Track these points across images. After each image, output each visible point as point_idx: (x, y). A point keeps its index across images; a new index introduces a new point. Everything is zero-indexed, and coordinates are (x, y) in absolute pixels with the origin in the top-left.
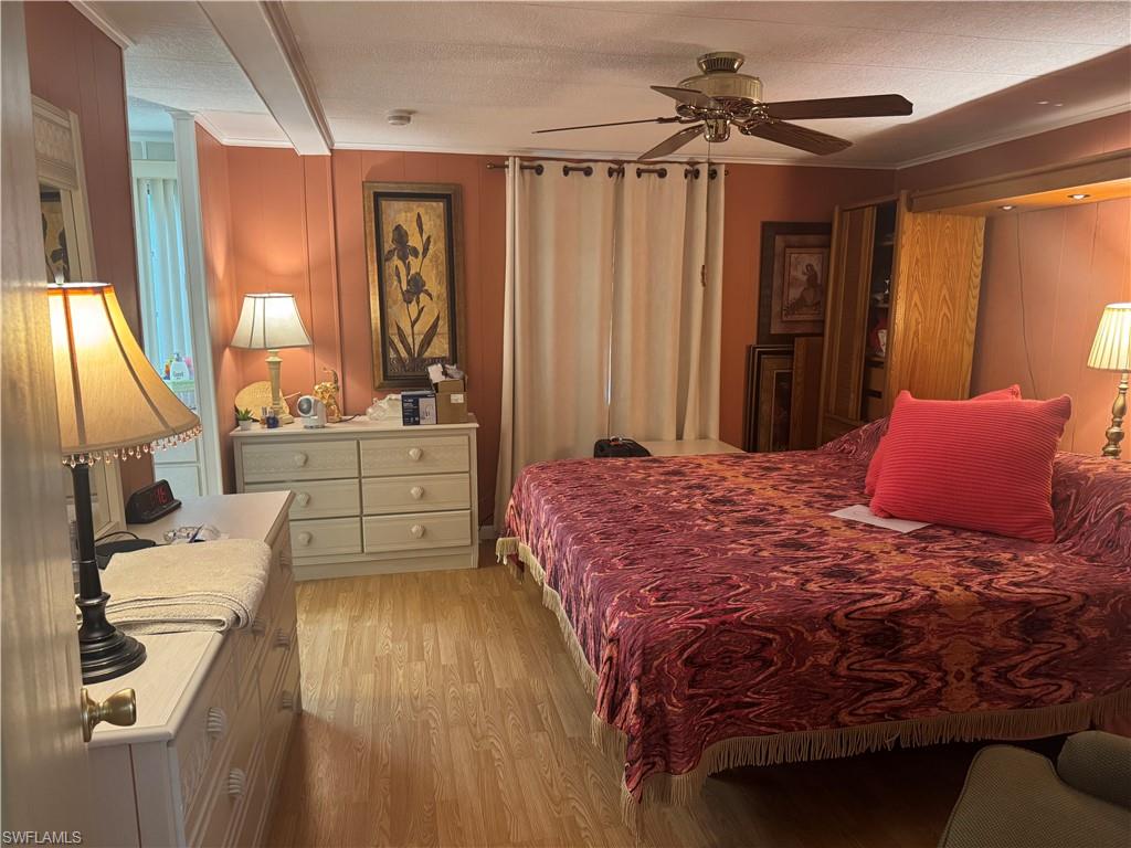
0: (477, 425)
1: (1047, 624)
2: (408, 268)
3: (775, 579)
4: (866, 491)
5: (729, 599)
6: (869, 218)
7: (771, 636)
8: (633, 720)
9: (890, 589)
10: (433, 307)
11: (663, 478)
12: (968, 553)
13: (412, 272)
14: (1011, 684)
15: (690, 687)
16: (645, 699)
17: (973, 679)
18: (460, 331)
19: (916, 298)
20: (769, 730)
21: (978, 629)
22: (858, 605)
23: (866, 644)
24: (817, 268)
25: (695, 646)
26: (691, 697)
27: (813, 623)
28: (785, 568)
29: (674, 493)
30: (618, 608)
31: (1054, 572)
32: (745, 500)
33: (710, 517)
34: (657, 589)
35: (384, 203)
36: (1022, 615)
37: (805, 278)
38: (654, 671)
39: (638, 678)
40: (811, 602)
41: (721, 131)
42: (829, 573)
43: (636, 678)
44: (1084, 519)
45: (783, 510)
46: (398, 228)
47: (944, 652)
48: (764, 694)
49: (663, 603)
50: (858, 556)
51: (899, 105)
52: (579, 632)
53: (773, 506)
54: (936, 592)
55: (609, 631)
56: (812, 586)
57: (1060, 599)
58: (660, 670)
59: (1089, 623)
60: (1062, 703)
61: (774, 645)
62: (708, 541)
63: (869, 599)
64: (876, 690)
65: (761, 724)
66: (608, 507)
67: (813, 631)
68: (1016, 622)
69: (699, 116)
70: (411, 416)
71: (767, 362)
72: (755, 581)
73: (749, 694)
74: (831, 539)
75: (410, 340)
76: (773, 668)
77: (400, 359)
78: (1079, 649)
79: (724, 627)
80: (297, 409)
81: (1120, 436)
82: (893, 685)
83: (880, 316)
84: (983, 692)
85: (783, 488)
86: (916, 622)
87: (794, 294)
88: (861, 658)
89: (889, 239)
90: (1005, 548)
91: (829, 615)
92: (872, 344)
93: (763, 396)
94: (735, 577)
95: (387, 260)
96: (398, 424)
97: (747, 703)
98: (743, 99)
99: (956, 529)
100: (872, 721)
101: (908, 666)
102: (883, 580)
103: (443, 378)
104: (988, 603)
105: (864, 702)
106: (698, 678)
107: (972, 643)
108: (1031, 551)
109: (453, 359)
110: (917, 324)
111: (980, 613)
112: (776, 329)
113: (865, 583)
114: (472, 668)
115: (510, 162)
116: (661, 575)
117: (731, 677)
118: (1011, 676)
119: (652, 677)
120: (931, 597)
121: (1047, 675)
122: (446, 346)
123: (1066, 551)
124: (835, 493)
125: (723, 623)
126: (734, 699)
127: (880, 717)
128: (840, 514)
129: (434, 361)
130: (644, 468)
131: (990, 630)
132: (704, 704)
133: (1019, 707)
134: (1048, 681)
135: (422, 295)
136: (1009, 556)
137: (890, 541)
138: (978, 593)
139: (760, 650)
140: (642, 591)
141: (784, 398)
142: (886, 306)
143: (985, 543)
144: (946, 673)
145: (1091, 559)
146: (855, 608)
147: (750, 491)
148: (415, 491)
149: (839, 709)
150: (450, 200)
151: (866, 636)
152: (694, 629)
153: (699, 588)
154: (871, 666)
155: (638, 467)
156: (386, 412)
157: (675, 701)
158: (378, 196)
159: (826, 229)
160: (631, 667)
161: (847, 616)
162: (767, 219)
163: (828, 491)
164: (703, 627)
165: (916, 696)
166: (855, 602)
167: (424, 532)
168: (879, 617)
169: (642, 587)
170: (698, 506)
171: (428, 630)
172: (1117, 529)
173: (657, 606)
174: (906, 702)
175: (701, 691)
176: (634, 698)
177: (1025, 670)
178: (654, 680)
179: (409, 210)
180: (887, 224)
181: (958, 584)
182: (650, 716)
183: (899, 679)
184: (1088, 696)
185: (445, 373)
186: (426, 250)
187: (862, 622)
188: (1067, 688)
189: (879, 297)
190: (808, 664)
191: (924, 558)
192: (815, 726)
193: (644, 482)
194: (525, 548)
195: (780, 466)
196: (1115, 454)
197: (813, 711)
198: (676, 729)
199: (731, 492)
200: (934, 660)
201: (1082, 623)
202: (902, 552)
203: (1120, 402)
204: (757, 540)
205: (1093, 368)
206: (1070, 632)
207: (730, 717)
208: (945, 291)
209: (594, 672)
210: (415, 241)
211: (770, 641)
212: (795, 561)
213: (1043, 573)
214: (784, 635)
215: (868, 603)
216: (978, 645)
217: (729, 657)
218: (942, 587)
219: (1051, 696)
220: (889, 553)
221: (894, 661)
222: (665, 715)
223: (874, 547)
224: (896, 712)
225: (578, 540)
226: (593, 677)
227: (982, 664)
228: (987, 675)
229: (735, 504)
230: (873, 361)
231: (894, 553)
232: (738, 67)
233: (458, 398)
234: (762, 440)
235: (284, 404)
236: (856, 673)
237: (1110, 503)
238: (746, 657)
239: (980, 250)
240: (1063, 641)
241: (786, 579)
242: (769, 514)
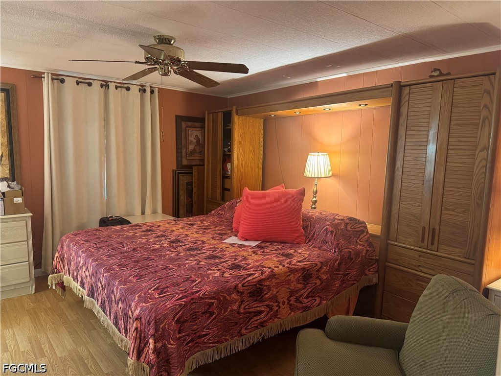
0: (32, 215)
1: (310, 276)
3: (211, 274)
4: (234, 230)
5: (193, 287)
6: (220, 117)
7: (213, 301)
8: (152, 357)
9: (256, 271)
11: (143, 234)
12: (279, 251)
14: (301, 302)
15: (179, 333)
16: (157, 344)
17: (288, 304)
18: (16, 163)
19: (241, 150)
20: (214, 345)
21: (289, 282)
22: (247, 280)
23: (250, 296)
24: (200, 137)
25: (180, 313)
26: (180, 338)
27: (229, 291)
28: (213, 268)
29: (151, 240)
30: (139, 302)
31: (309, 255)
32: (186, 240)
33: (172, 250)
34: (157, 289)
36: (303, 274)
37: (195, 141)
38: (161, 330)
39: (153, 335)
40: (227, 282)
41: (167, 71)
42: (231, 268)
43: (152, 336)
44: (314, 233)
45: (203, 242)
47: (278, 294)
48: (211, 329)
49: (162, 295)
50: (240, 258)
51: (242, 69)
52: (112, 318)
53: (199, 241)
54: (273, 269)
55: (135, 315)
56: (226, 275)
57: (314, 265)
58: (164, 329)
59: (323, 273)
60: (317, 306)
61: (214, 305)
62: (175, 261)
63: (249, 276)
64: (255, 316)
65: (210, 343)
66: (119, 251)
67: (230, 295)
68: (301, 277)
69: (156, 63)
71: (181, 177)
72: (202, 277)
73: (204, 330)
74: (227, 252)
76: (214, 316)
78: (321, 284)
79: (193, 301)
81: (316, 201)
82: (261, 312)
83: (227, 157)
84: (292, 308)
85: (200, 232)
86: (267, 283)
87: (191, 147)
88: (249, 303)
89: (228, 126)
90: (291, 248)
91: (236, 286)
92: (224, 169)
93: (181, 193)
94: (193, 276)
97: (204, 334)
98: (177, 58)
99: (272, 242)
100: (254, 330)
101: (266, 303)
102: (253, 267)
103: (9, 189)
104: (292, 271)
105: (250, 322)
106: (182, 328)
107: (287, 288)
108: (300, 248)
109: (14, 178)
110: (242, 161)
111: (289, 275)
112: (185, 162)
113: (246, 269)
114: (41, 350)
115: (46, 75)
116: (158, 281)
117: (196, 324)
118: (301, 299)
119: (160, 333)
120: (272, 271)
121: (312, 297)
122: (8, 172)
123: (310, 246)
124: (222, 232)
125: (192, 299)
126: (197, 335)
127: (257, 327)
128: (228, 241)
130: (132, 230)
131: (293, 282)
132: (185, 340)
133: (304, 311)
134: (312, 299)
136: (293, 251)
137: (250, 250)
138: (287, 267)
139: (208, 309)
140: (150, 291)
141: (190, 193)
142: (229, 153)
143: (283, 246)
144: (279, 303)
145: (319, 248)
146: (245, 281)
147: (187, 235)
149: (241, 328)
150: (9, 92)
151: (250, 293)
152: (179, 305)
153: (178, 285)
154: (252, 306)
155: (128, 229)
157: (172, 342)
159: (202, 120)
160: (149, 330)
161: (242, 285)
162: (177, 114)
163: (219, 232)
164: (183, 303)
165: (269, 315)
166: (245, 279)
168: (255, 284)
169: (149, 289)
170: (165, 245)
171: (8, 333)
172: (326, 236)
173: (158, 298)
174: (266, 318)
175: (184, 334)
176: (152, 346)
177: (305, 296)
178: (161, 334)
180: (228, 119)
181: (280, 265)
182: (159, 353)
183: (263, 309)
184: (324, 302)
185: (10, 186)
187: (248, 287)
188: (318, 299)
189: (226, 150)
190: (229, 310)
191: (265, 256)
192: (232, 338)
193: (134, 236)
194: (68, 279)
195: (195, 223)
196: (315, 208)
197: (231, 332)
198: (173, 356)
199: (178, 236)
200: (274, 298)
201: (321, 274)
202: (256, 254)
203: (315, 189)
204: (197, 258)
205: (306, 177)
206: (318, 278)
207: (196, 343)
208: (251, 148)
209: (124, 337)
211: (213, 303)
212: (216, 265)
213: (306, 256)
214: (219, 299)
215: (250, 278)
216: (289, 289)
217: (196, 315)
218: (275, 267)
219: (313, 305)
220: (251, 255)
221: (261, 302)
222: (167, 350)
223: (245, 254)
224: (262, 324)
225: (107, 270)
227: (291, 296)
228: (292, 299)
229: (182, 242)
230: (225, 177)
231: (253, 255)
232: (174, 43)
233: (19, 200)
234: (181, 212)
236: (247, 310)
237: (322, 226)
238: (203, 313)
239: (262, 132)
240: (315, 282)
241: (215, 273)
242: (199, 245)
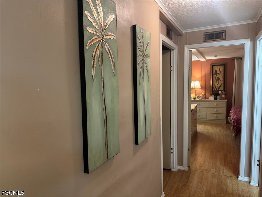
0: (227, 100)
2: (217, 76)
10: (221, 82)
13: (218, 77)
18: (225, 86)
35: (214, 67)
46: (216, 70)
70: (216, 98)
75: (217, 87)
77: (215, 90)
80: (199, 97)
95: (214, 75)
96: (214, 100)
109: (224, 90)
115: (236, 58)
122: (223, 88)
129: (220, 90)
135: (219, 80)
148: (216, 110)
150: (224, 65)
156: (212, 98)
158: (213, 66)
167: (217, 117)
179: (218, 67)
185: (222, 92)
186: (220, 73)
210: (218, 72)
233: (224, 96)
235: (197, 97)
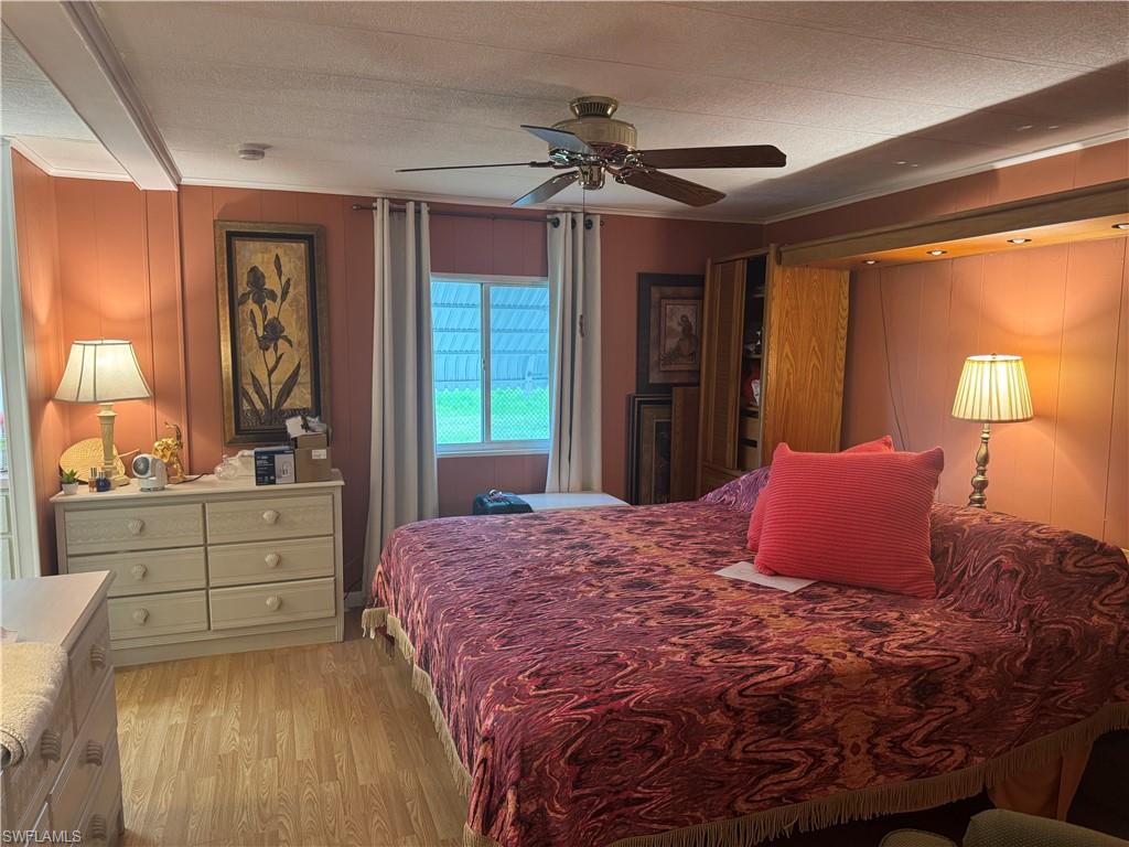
0: (342, 483)
1: (937, 688)
2: (265, 312)
3: (664, 654)
4: (749, 545)
5: (616, 681)
6: (740, 270)
7: (662, 722)
8: (510, 832)
9: (783, 659)
10: (293, 354)
11: (544, 537)
12: (856, 614)
13: (269, 317)
14: (907, 753)
15: (575, 787)
16: (525, 805)
17: (869, 752)
18: (325, 381)
19: (787, 349)
20: (663, 827)
21: (872, 698)
22: (752, 680)
23: (760, 723)
24: (692, 320)
25: (580, 740)
26: (576, 799)
27: (704, 703)
28: (674, 640)
29: (556, 555)
30: (494, 700)
31: (940, 631)
32: (629, 560)
33: (594, 582)
34: (537, 674)
35: (238, 244)
36: (914, 679)
37: (680, 329)
38: (534, 773)
39: (516, 784)
40: (702, 680)
41: (595, 178)
42: (719, 644)
43: (513, 784)
44: (963, 573)
45: (668, 570)
46: (254, 270)
47: (839, 725)
48: (656, 788)
49: (544, 692)
50: (746, 622)
51: (772, 157)
52: (451, 724)
53: (659, 566)
54: (829, 661)
55: (483, 728)
56: (703, 661)
57: (950, 661)
58: (541, 771)
59: (978, 684)
60: (955, 769)
61: (665, 731)
62: (593, 611)
63: (761, 672)
64: (774, 772)
65: (653, 822)
66: (486, 574)
67: (706, 712)
68: (908, 688)
69: (573, 162)
70: (266, 474)
71: (647, 411)
72: (642, 657)
73: (639, 788)
74: (718, 602)
75: (267, 390)
76: (664, 758)
77: (255, 411)
78: (969, 711)
79: (611, 716)
80: (133, 469)
81: (984, 484)
82: (790, 765)
83: (752, 367)
84: (880, 765)
85: (667, 545)
86: (810, 695)
87: (671, 344)
88: (756, 738)
89: (760, 292)
90: (891, 606)
91: (722, 694)
92: (746, 394)
93: (644, 446)
94: (622, 655)
95: (242, 303)
96: (251, 484)
97: (638, 798)
98: (618, 146)
99: (841, 586)
100: (770, 806)
101: (805, 744)
102: (775, 649)
103: (304, 432)
104: (882, 670)
105: (760, 786)
106: (583, 777)
107: (866, 713)
108: (915, 609)
109: (317, 410)
110: (789, 374)
111: (874, 681)
112: (655, 378)
113: (756, 653)
114: (332, 763)
115: (378, 204)
116: (542, 656)
117: (619, 772)
118: (906, 745)
119: (532, 779)
120: (825, 666)
121: (940, 742)
122: (308, 397)
123: (948, 606)
124: (719, 548)
125: (610, 711)
126: (623, 796)
127: (778, 801)
128: (728, 573)
129: (293, 413)
130: (525, 527)
131: (884, 698)
132: (590, 805)
133: (916, 777)
134: (941, 747)
135: (280, 342)
136: (895, 615)
137: (777, 602)
138: (870, 659)
139: (651, 739)
140: (520, 677)
141: (664, 449)
142: (758, 356)
143: (871, 601)
144: (842, 747)
145: (974, 615)
146: (749, 683)
147: (635, 550)
148: (269, 558)
149: (735, 797)
150: (313, 243)
151: (760, 714)
152: (579, 721)
153: (584, 670)
154: (767, 746)
155: (518, 525)
156: (237, 470)
157: (558, 806)
158: (231, 236)
159: (699, 281)
160: (508, 771)
161: (740, 693)
162: (643, 270)
163: (712, 547)
164: (588, 718)
165: (813, 775)
166: (747, 677)
167: (281, 605)
168: (773, 692)
169: (521, 673)
170: (581, 569)
171: (282, 716)
172: (996, 582)
173: (535, 696)
174: (803, 782)
175: (587, 791)
176: (511, 808)
177: (919, 738)
178: (534, 783)
179: (266, 251)
180: (757, 275)
181: (850, 650)
182: (531, 825)
183: (796, 759)
184: (979, 760)
185: (305, 426)
186: (285, 293)
187: (755, 700)
188: (960, 752)
189: (751, 348)
190: (701, 750)
191: (814, 621)
192: (710, 817)
193: (524, 542)
194: (393, 619)
195: (663, 520)
196: (980, 501)
197: (708, 801)
198: (559, 838)
199: (615, 550)
200: (830, 735)
201: (971, 684)
202: (791, 616)
203: (983, 451)
204: (643, 607)
205: (958, 418)
206: (960, 694)
207: (619, 816)
208: (814, 343)
209: (467, 772)
210: (272, 283)
211: (661, 728)
212: (683, 631)
213: (931, 632)
214: (675, 720)
215: (761, 678)
216: (873, 714)
217: (618, 749)
218: (835, 655)
219: (944, 763)
220: (777, 616)
221: (789, 739)
222: (548, 823)
223: (762, 611)
224: (794, 795)
225: (450, 616)
226: (465, 777)
227: (877, 734)
228: (882, 745)
229: (620, 565)
230: (747, 411)
231: (783, 617)
232: (612, 113)
233: (321, 454)
234: (644, 490)
235: (120, 463)
236: (751, 755)
237: (987, 556)
238: (636, 748)
239: (846, 303)
240: (953, 704)
241: (674, 653)
242: (654, 576)
